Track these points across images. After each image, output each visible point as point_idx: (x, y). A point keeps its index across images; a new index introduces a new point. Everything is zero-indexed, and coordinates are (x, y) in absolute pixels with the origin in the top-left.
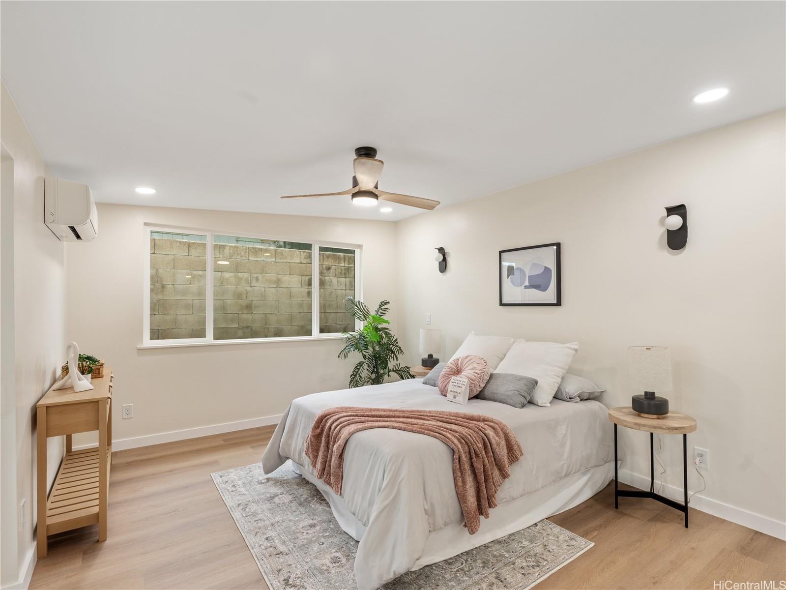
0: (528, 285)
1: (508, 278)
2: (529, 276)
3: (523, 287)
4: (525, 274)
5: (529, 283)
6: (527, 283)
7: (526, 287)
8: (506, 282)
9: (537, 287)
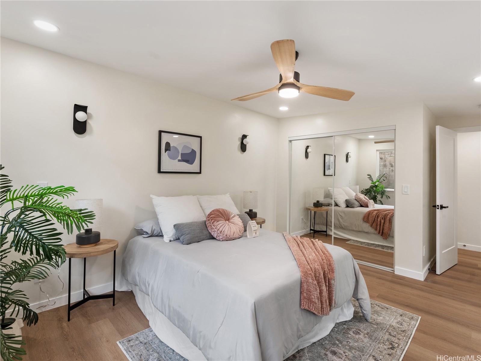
0: (181, 159)
1: (165, 153)
2: (181, 153)
3: (177, 160)
4: (178, 152)
5: (181, 158)
6: (180, 158)
7: (179, 161)
8: (164, 155)
9: (187, 161)
